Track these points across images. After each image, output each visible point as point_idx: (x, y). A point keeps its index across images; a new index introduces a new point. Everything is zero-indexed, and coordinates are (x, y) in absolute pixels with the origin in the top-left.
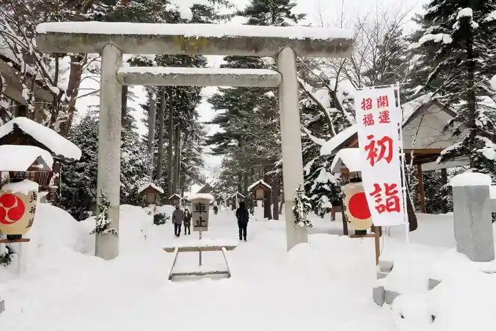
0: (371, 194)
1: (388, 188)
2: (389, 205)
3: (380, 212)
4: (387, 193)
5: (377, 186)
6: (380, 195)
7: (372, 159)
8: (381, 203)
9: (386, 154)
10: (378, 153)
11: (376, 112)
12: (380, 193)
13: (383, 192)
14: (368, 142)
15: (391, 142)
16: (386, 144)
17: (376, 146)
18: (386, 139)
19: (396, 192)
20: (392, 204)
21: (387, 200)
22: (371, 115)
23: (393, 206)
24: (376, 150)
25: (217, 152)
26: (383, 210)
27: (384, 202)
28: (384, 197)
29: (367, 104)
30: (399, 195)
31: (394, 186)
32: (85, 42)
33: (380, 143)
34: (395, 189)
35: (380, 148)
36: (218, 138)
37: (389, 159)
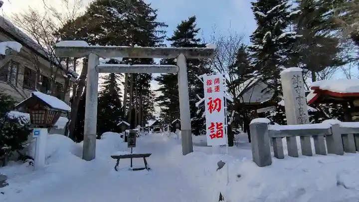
0: (209, 128)
1: (218, 125)
2: (218, 134)
3: (212, 138)
4: (217, 128)
5: (213, 124)
6: (213, 129)
7: (211, 110)
8: (213, 133)
9: (218, 107)
10: (214, 106)
11: (213, 86)
12: (214, 127)
13: (215, 127)
14: (209, 101)
15: (220, 101)
16: (218, 102)
17: (213, 103)
18: (217, 99)
19: (222, 127)
20: (220, 133)
21: (217, 132)
22: (211, 88)
23: (221, 135)
24: (213, 105)
25: (161, 105)
26: (214, 137)
27: (215, 133)
28: (216, 130)
29: (209, 83)
30: (223, 129)
31: (221, 124)
32: (79, 52)
33: (215, 102)
34: (222, 126)
35: (214, 104)
36: (161, 98)
37: (219, 110)
